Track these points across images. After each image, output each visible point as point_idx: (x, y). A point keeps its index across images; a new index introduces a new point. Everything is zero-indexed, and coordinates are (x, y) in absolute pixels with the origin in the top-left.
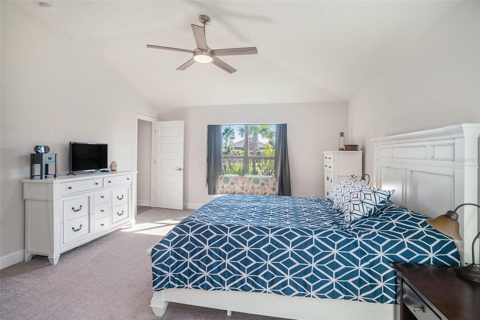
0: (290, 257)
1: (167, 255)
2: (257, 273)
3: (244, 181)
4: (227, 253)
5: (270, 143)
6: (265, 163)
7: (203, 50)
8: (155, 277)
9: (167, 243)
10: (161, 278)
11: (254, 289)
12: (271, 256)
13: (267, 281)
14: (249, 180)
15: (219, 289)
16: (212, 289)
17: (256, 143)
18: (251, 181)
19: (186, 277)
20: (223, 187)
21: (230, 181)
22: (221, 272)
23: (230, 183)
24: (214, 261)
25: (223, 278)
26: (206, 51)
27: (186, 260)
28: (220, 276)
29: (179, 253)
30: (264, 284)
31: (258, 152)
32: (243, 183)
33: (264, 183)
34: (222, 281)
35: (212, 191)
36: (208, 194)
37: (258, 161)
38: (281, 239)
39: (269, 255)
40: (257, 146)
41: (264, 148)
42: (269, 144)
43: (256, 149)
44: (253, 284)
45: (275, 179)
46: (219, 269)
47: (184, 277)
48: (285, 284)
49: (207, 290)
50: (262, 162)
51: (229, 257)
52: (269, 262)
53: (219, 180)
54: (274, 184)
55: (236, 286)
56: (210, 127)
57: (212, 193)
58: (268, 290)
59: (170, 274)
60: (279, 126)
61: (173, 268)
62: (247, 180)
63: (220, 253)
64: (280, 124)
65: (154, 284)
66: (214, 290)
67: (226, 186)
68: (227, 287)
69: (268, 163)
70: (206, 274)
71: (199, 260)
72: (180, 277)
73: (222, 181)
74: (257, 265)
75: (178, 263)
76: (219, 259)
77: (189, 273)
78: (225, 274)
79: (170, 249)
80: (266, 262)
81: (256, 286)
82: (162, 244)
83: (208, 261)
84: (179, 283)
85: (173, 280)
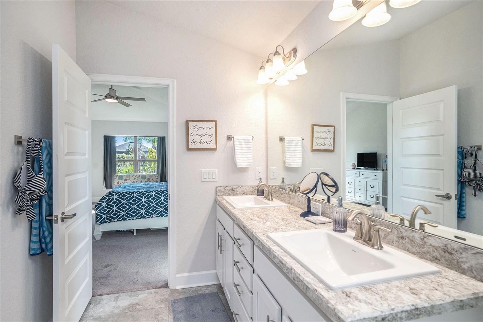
0: (162, 201)
1: (103, 207)
2: (148, 209)
3: (135, 178)
4: (134, 203)
5: (154, 147)
6: (150, 166)
7: (112, 96)
8: (97, 218)
9: (103, 202)
10: (101, 218)
11: (147, 216)
12: (154, 202)
13: (153, 212)
14: (138, 177)
15: (131, 219)
16: (127, 219)
17: (140, 148)
18: (140, 177)
19: (114, 216)
20: (118, 183)
21: (124, 178)
22: (131, 212)
23: (123, 180)
24: (128, 207)
25: (132, 214)
26: (114, 97)
27: (113, 209)
28: (131, 213)
29: (109, 206)
30: (151, 214)
31: (142, 155)
32: (134, 179)
33: (150, 178)
34: (132, 216)
35: (109, 186)
36: (105, 189)
37: (143, 165)
38: (159, 194)
39: (153, 201)
40: (142, 151)
41: (147, 152)
42: (153, 149)
43: (141, 153)
44: (146, 214)
45: (157, 175)
46: (130, 210)
47: (113, 217)
48: (161, 212)
49: (125, 220)
50: (147, 166)
51: (135, 204)
52: (154, 204)
53: (115, 178)
54: (157, 179)
55: (139, 216)
56: (105, 137)
57: (109, 188)
58: (154, 216)
59: (105, 216)
60: (160, 138)
61: (106, 213)
62: (137, 177)
63: (131, 203)
64: (161, 137)
65: (97, 221)
66: (129, 220)
67: (120, 182)
68: (134, 218)
69: (152, 166)
70: (124, 213)
71: (120, 208)
72: (111, 217)
73: (117, 178)
74: (148, 206)
75: (109, 211)
76: (130, 206)
77: (115, 214)
78: (134, 212)
79: (104, 204)
80: (152, 205)
81: (148, 215)
82: (100, 202)
83: (125, 207)
84: (110, 220)
85: (107, 219)
